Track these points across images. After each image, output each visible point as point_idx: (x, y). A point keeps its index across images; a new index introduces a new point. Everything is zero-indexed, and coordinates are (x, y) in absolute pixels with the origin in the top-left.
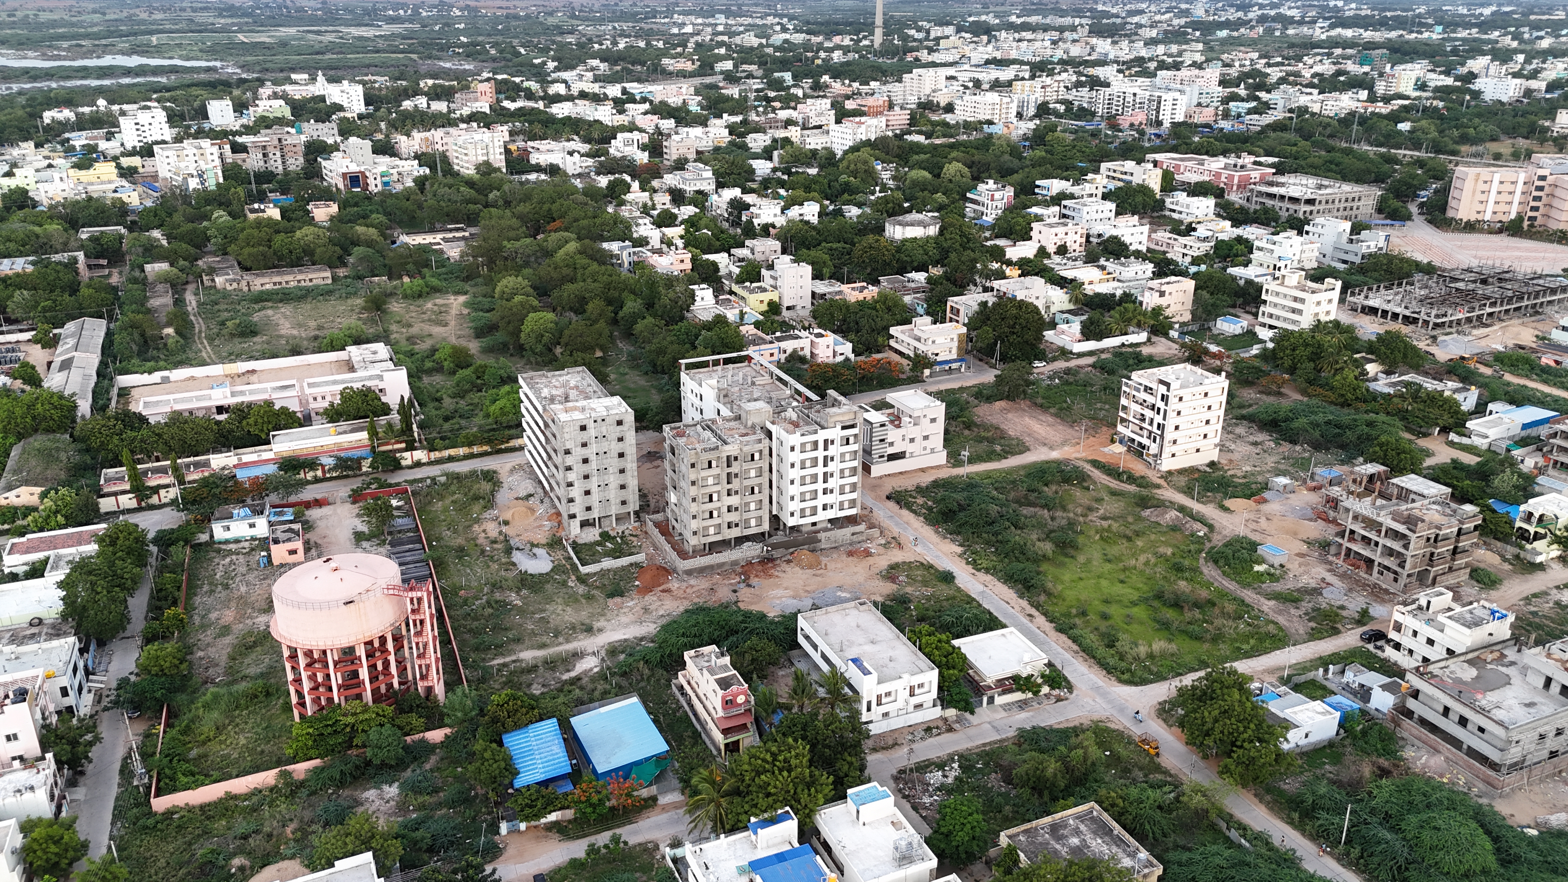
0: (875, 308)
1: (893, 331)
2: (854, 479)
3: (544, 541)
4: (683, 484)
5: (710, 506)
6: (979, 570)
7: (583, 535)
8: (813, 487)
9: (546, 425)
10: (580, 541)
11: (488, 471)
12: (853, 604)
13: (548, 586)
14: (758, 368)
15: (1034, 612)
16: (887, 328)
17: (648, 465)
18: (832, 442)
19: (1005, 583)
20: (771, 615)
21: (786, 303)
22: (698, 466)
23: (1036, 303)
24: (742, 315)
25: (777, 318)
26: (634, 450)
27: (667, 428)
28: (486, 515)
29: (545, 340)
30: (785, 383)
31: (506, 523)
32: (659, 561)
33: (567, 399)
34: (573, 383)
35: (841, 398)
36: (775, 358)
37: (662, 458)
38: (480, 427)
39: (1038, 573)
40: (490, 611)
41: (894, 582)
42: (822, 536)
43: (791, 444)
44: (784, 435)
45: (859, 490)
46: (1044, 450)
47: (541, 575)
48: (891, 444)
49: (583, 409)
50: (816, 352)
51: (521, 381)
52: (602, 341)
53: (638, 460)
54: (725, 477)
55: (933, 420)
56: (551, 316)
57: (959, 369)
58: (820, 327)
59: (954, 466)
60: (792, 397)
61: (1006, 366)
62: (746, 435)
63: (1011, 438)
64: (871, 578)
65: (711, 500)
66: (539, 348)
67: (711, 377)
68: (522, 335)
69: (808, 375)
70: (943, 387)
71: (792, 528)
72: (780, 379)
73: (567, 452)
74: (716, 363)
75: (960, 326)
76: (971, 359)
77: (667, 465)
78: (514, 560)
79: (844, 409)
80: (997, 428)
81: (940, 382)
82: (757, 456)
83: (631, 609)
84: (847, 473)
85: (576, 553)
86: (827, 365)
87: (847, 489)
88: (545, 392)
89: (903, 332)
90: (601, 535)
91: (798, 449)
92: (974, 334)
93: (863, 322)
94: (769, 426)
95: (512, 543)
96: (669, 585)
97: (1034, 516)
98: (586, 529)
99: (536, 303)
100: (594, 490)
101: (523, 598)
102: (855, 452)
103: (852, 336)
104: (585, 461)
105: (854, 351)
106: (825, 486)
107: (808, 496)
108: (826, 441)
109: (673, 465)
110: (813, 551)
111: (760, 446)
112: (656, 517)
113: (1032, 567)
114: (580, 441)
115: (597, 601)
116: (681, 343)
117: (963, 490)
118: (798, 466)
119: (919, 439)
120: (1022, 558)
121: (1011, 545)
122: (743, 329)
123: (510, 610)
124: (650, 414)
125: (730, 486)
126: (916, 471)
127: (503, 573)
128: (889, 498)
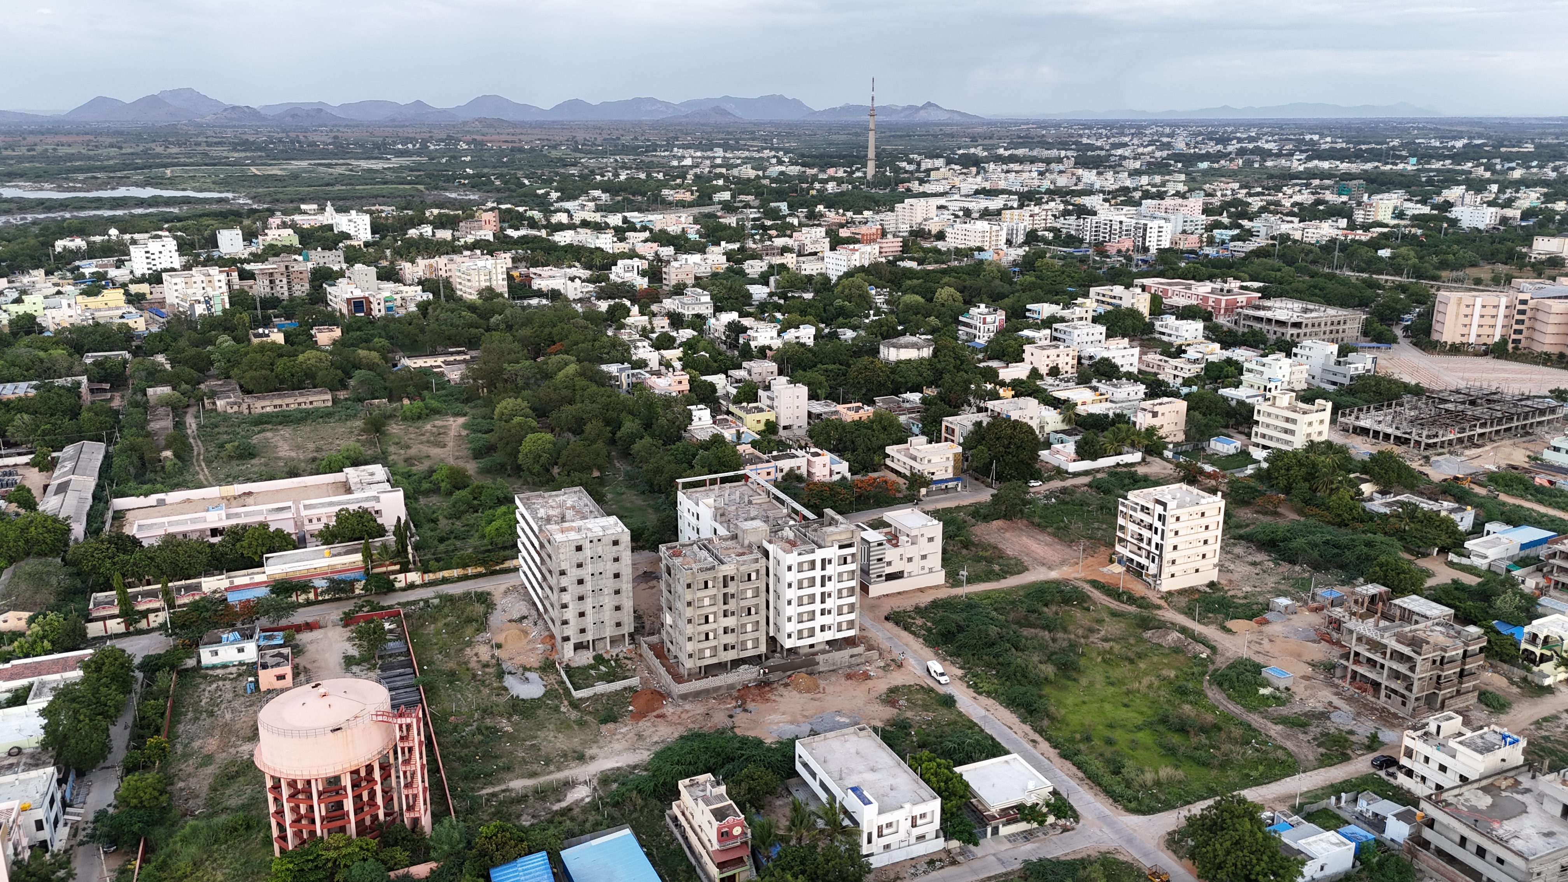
0: (870, 428)
1: (889, 450)
2: (852, 600)
3: (536, 665)
4: (679, 605)
5: (706, 628)
6: (980, 694)
7: (577, 658)
8: (810, 608)
9: (542, 546)
10: (574, 665)
11: (482, 593)
12: (852, 729)
13: (540, 712)
14: (755, 486)
15: (1037, 737)
16: (883, 448)
17: (644, 586)
18: (830, 562)
19: (1007, 707)
20: (768, 741)
21: (783, 422)
22: (694, 587)
23: (1030, 423)
24: (739, 435)
25: (773, 437)
26: (630, 570)
27: (662, 548)
28: (479, 638)
29: (543, 460)
30: (782, 502)
31: (499, 646)
32: (654, 684)
33: (563, 519)
34: (569, 503)
35: (838, 517)
36: (772, 477)
37: (658, 578)
38: (475, 548)
39: (1041, 697)
40: (480, 737)
41: (893, 706)
42: (820, 658)
43: (788, 563)
44: (781, 554)
45: (857, 611)
46: (1043, 569)
47: (533, 700)
48: (889, 564)
49: (579, 530)
50: (813, 470)
51: (518, 502)
52: (600, 461)
53: (634, 580)
54: (721, 597)
55: (931, 540)
56: (549, 436)
57: (956, 488)
58: (816, 446)
59: (953, 586)
60: (789, 516)
61: (1002, 485)
62: (743, 554)
63: (1009, 558)
64: (870, 702)
65: (707, 621)
66: (537, 468)
67: (708, 496)
68: (520, 456)
69: (805, 494)
70: (940, 506)
71: (789, 650)
72: (777, 498)
73: (563, 573)
74: (713, 482)
75: (955, 445)
76: (967, 478)
77: (663, 586)
78: (506, 684)
79: (841, 528)
80: (995, 548)
81: (936, 501)
82: (753, 576)
83: (625, 735)
84: (845, 593)
85: (569, 677)
86: (824, 484)
87: (845, 609)
88: (542, 513)
89: (899, 451)
90: (595, 658)
91: (795, 568)
92: (969, 453)
93: (859, 441)
94: (766, 545)
95: (504, 666)
96: (664, 711)
97: (1035, 637)
98: (581, 652)
99: (534, 424)
100: (589, 612)
101: (513, 724)
102: (853, 572)
103: (849, 455)
104: (581, 582)
105: (850, 470)
106: (823, 606)
107: (805, 617)
108: (823, 561)
109: (669, 585)
110: (811, 674)
111: (756, 566)
112: (650, 639)
113: (1034, 690)
114: (575, 561)
115: (589, 727)
116: (679, 462)
117: (962, 610)
118: (795, 585)
119: (917, 559)
120: (1024, 681)
121: (1013, 667)
122: (740, 448)
123: (501, 737)
124: (647, 533)
125: (726, 607)
126: (914, 591)
127: (494, 698)
128: (887, 618)
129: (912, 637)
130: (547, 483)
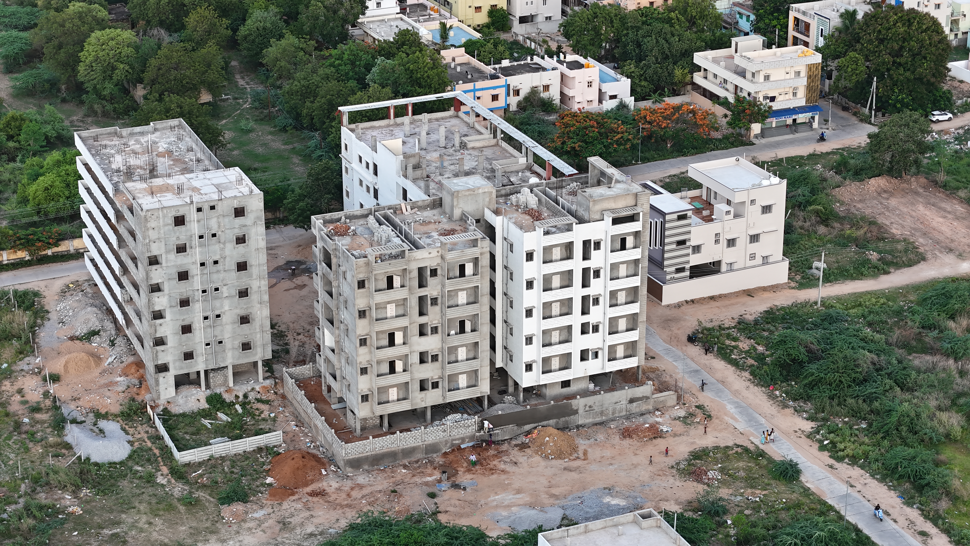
0: (669, 21)
1: (699, 58)
2: (634, 308)
3: (116, 409)
4: (345, 315)
5: (390, 353)
6: (840, 459)
7: (181, 400)
8: (564, 321)
9: (119, 216)
10: (175, 410)
11: (25, 293)
12: (630, 516)
13: (124, 484)
14: (472, 119)
15: (929, 527)
16: (688, 54)
17: (286, 284)
18: (597, 245)
19: (882, 480)
20: (493, 534)
21: (519, 10)
22: (371, 285)
23: (934, 13)
24: (444, 31)
25: (503, 36)
26: (263, 258)
27: (317, 221)
28: (23, 365)
29: (118, 75)
30: (517, 146)
31: (55, 378)
32: (305, 443)
33: (153, 172)
34: (162, 146)
35: (612, 171)
36: (501, 103)
37: (310, 271)
38: (13, 219)
39: (937, 464)
40: (31, 522)
41: (699, 480)
42: (579, 403)
43: (528, 247)
44: (515, 233)
45: (642, 327)
46: (949, 259)
47: (112, 464)
48: (697, 249)
49: (180, 189)
50: (569, 92)
51: (78, 142)
52: (212, 76)
53: (271, 274)
54: (414, 304)
55: (767, 209)
56: (127, 35)
57: (809, 124)
58: (576, 51)
59: (802, 286)
60: (529, 168)
61: (887, 119)
62: (452, 232)
63: (894, 240)
64: (661, 474)
65: (392, 342)
66: (109, 88)
67: (392, 136)
68: (81, 68)
69: (556, 133)
70: (783, 153)
71: (528, 390)
72: (509, 139)
73: (154, 261)
74: (401, 111)
75: (810, 51)
76: (828, 106)
77: (318, 283)
78: (69, 439)
79: (617, 189)
80: (873, 223)
81: (777, 145)
82: (469, 269)
83: (260, 522)
84: (622, 297)
85: (169, 430)
86: (588, 116)
87: (622, 324)
88: (118, 162)
89: (715, 61)
90: (209, 400)
91: (538, 257)
92: (833, 65)
93: (649, 42)
94: (490, 217)
95: (65, 411)
96: (323, 485)
97: (932, 369)
98: (186, 390)
99: (103, 13)
100: (198, 325)
101: (83, 502)
102: (636, 262)
103: (631, 67)
104: (183, 276)
105: (633, 92)
106: (585, 319)
107: (555, 337)
108: (586, 243)
109: (328, 283)
110: (564, 429)
111: (474, 252)
112: (299, 370)
113: (926, 453)
114: (174, 242)
115: (204, 508)
116: (343, 78)
117: (816, 326)
118: (538, 285)
119: (742, 241)
120: (911, 438)
121: (894, 419)
122: (447, 55)
123: (63, 522)
124: (290, 198)
125: (423, 320)
126: (737, 294)
127: (50, 461)
128: (691, 339)
129: (731, 369)
130: (126, 112)
